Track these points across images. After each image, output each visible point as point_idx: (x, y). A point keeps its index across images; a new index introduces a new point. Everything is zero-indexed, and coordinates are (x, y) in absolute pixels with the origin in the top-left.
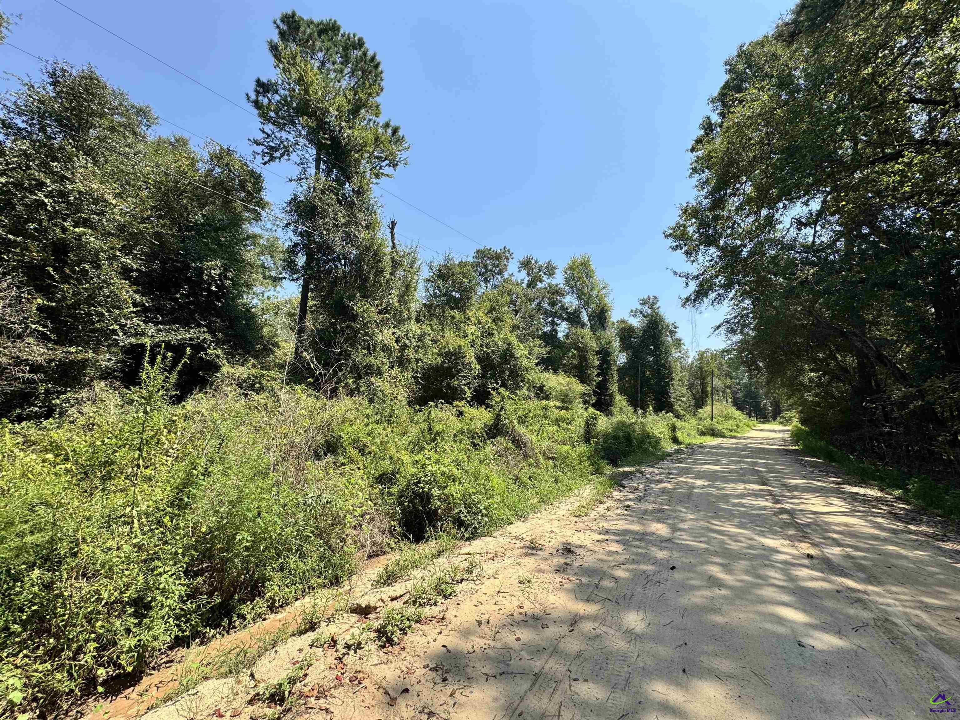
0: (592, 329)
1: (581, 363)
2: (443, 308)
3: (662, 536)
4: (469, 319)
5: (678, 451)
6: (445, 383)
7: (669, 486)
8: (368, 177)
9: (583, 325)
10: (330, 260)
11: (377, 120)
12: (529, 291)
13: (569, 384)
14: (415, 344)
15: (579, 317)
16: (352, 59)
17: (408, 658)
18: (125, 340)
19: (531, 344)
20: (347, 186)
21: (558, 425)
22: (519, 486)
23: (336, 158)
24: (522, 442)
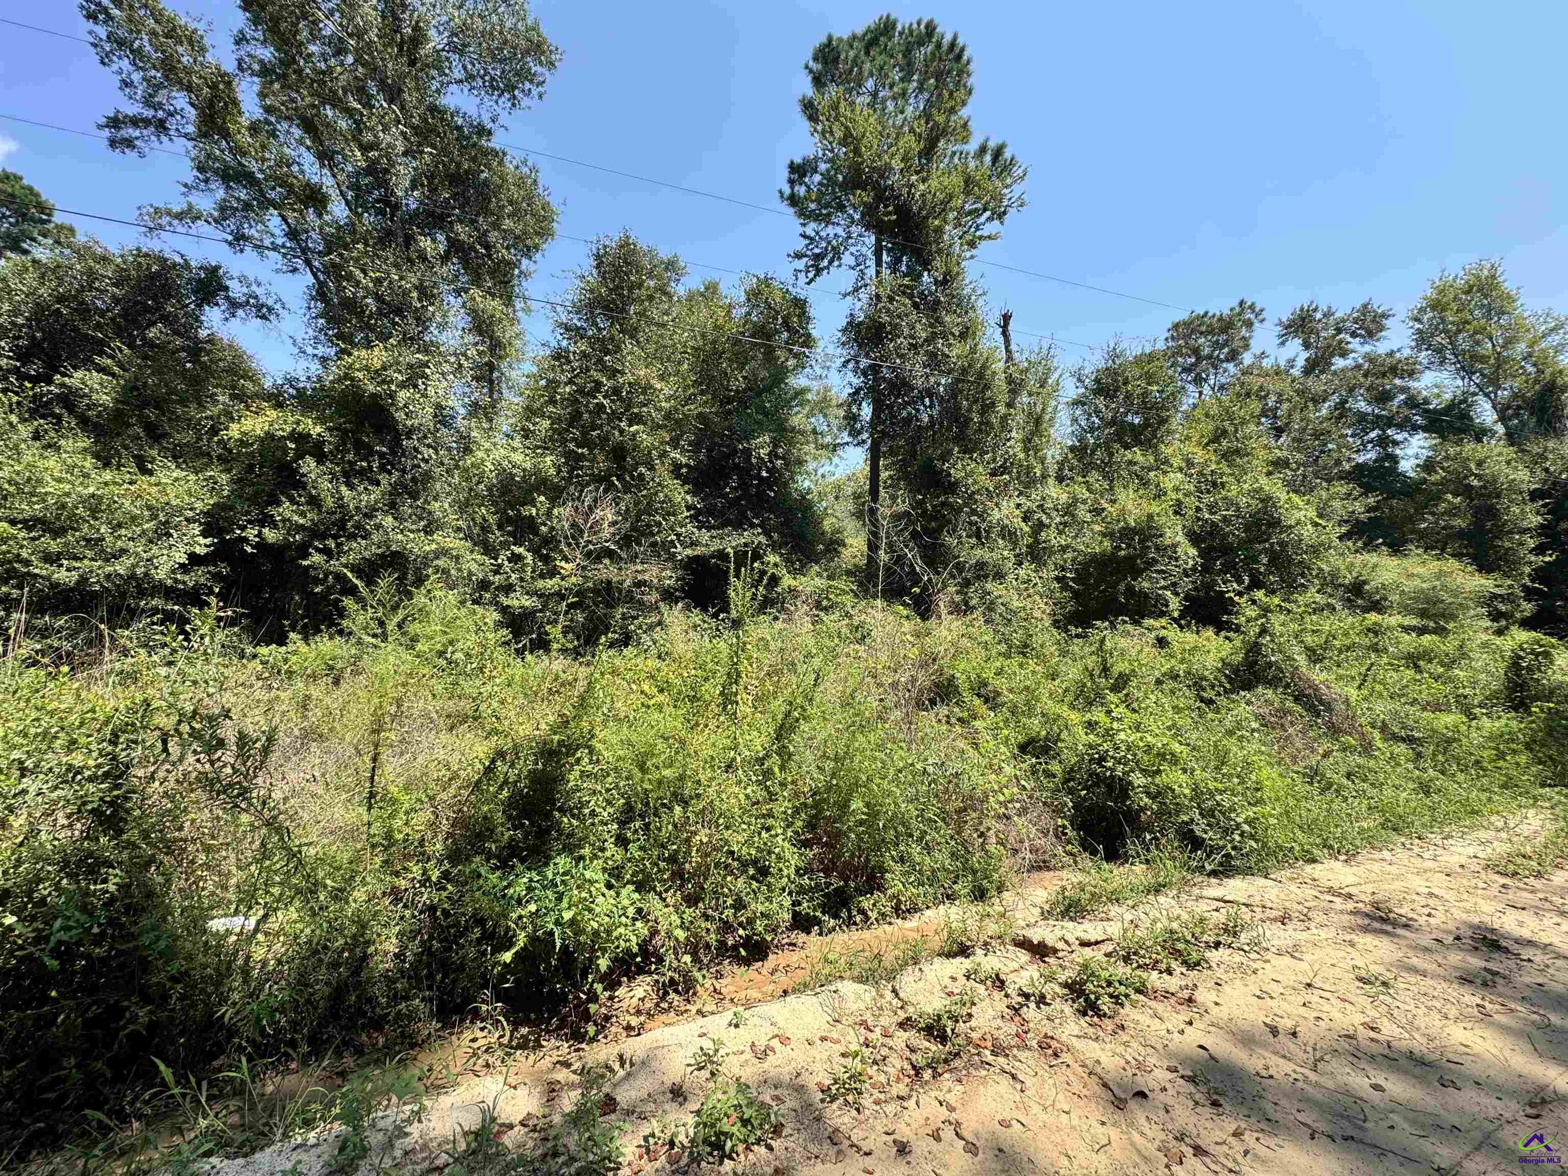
0: (1512, 438)
1: (1478, 524)
2: (1108, 449)
4: (1166, 462)
6: (1122, 587)
8: (958, 251)
9: (1481, 434)
10: (909, 403)
11: (966, 147)
12: (1310, 380)
13: (1440, 575)
14: (1058, 520)
15: (1465, 416)
16: (919, 64)
17: (1134, 1045)
18: (683, 553)
19: (1324, 494)
20: (926, 277)
21: (1416, 666)
22: (1323, 792)
23: (906, 239)
24: (1321, 702)
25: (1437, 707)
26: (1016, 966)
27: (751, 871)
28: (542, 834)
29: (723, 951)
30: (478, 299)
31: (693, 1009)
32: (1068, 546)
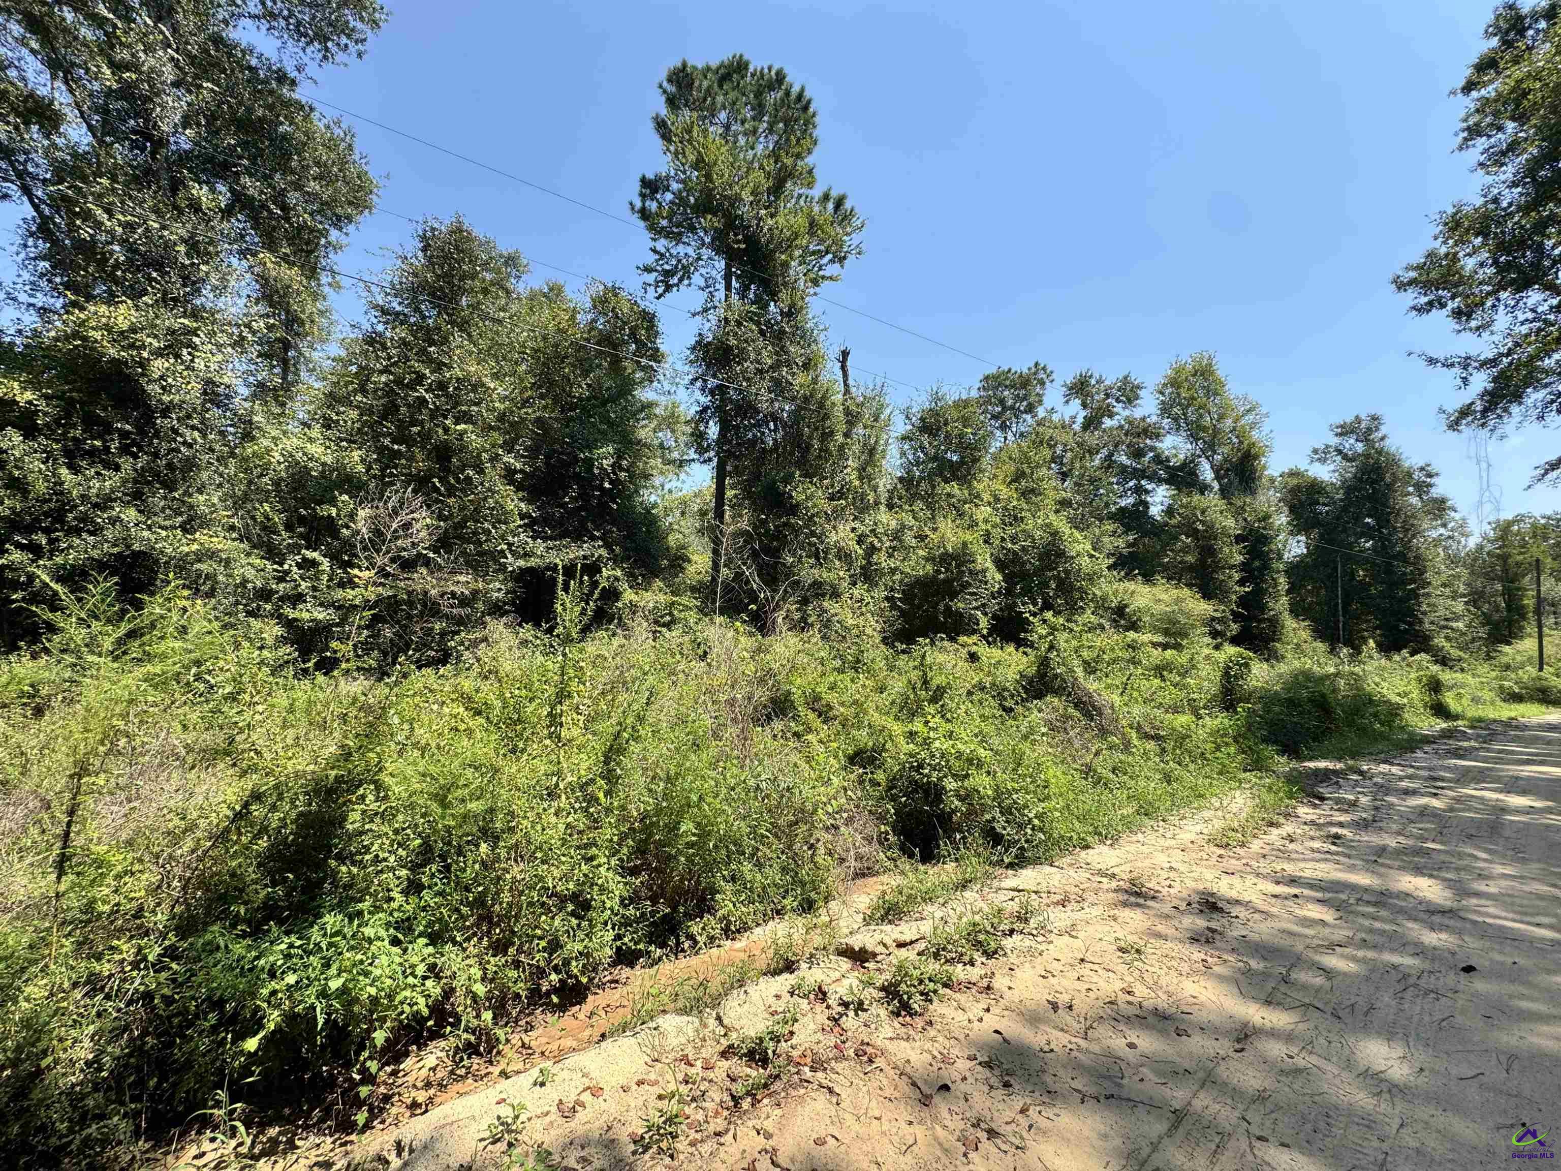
0: (1224, 493)
1: (1202, 561)
2: (931, 481)
3: (1429, 903)
4: (978, 496)
5: (1448, 734)
6: (941, 607)
7: (1436, 803)
8: (802, 287)
9: (1204, 488)
10: (754, 426)
11: (810, 192)
12: (1087, 435)
13: (1178, 601)
14: (888, 544)
15: (1193, 473)
16: (769, 108)
17: (940, 1039)
18: (513, 563)
19: (1097, 531)
20: (772, 307)
21: (1162, 676)
22: (1095, 784)
23: (754, 268)
24: (1093, 706)
25: (1176, 710)
26: (837, 975)
27: (570, 907)
28: (312, 890)
29: (536, 997)
30: (269, 265)
31: (496, 1070)
32: (896, 569)
